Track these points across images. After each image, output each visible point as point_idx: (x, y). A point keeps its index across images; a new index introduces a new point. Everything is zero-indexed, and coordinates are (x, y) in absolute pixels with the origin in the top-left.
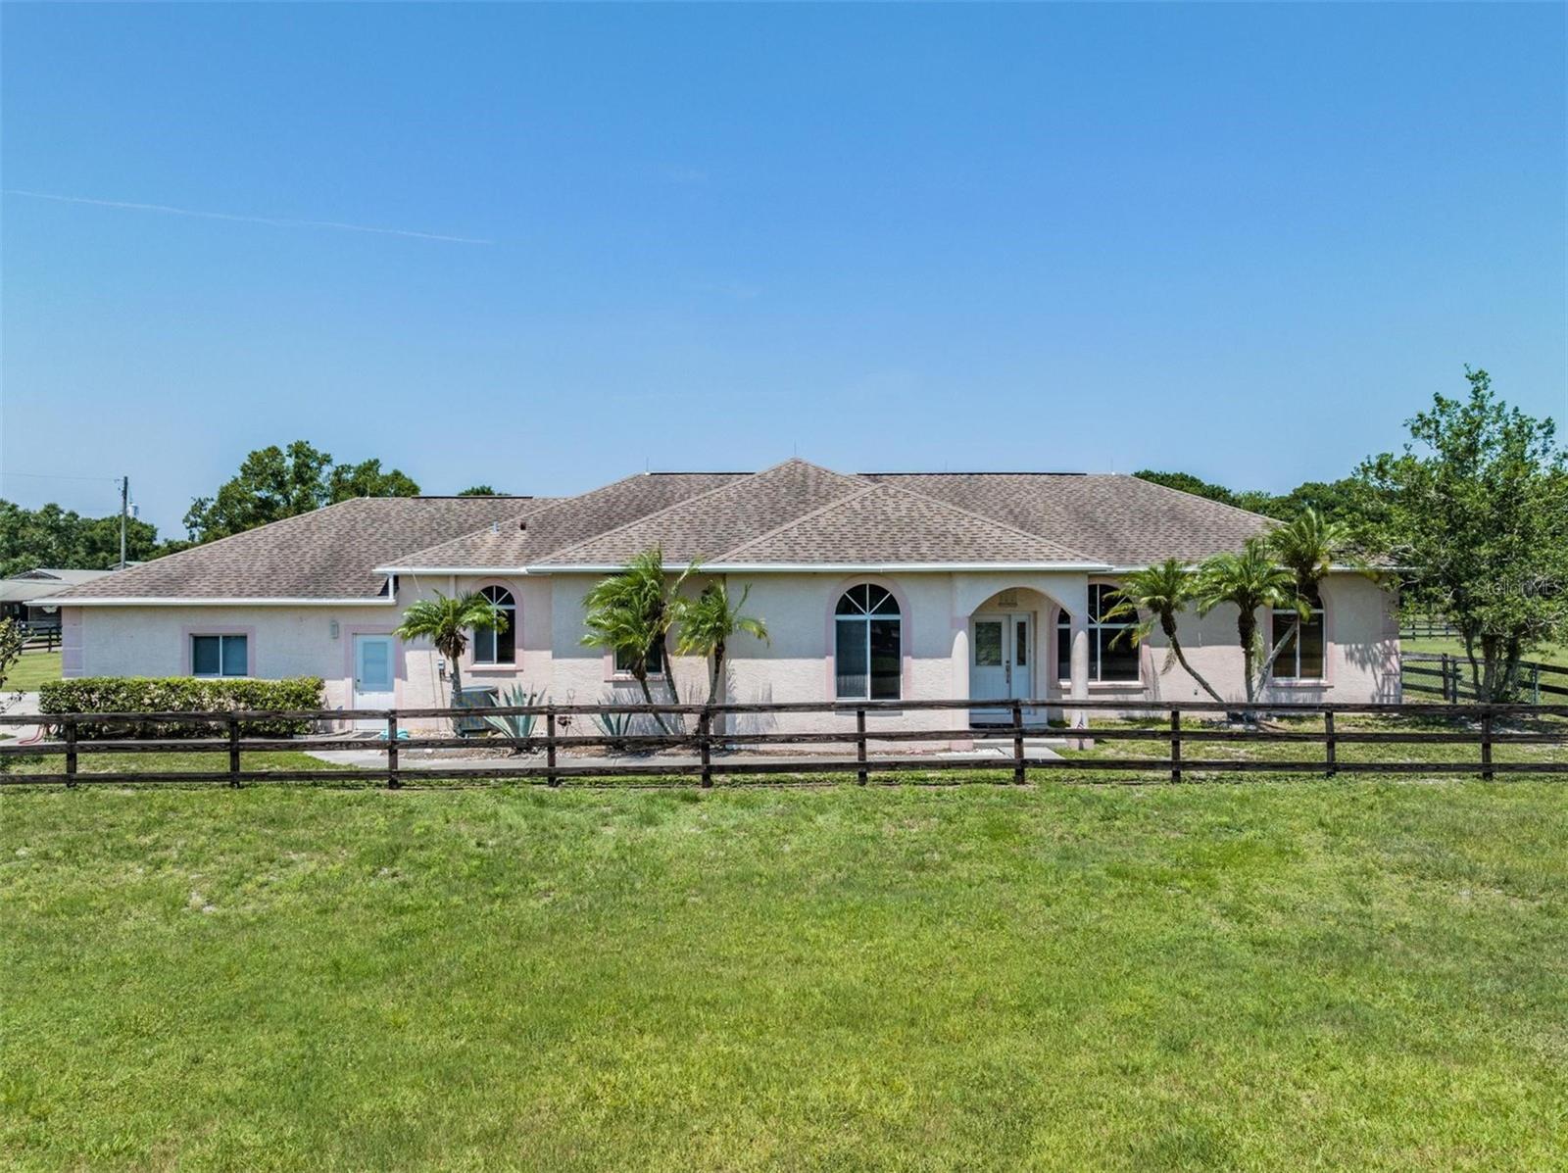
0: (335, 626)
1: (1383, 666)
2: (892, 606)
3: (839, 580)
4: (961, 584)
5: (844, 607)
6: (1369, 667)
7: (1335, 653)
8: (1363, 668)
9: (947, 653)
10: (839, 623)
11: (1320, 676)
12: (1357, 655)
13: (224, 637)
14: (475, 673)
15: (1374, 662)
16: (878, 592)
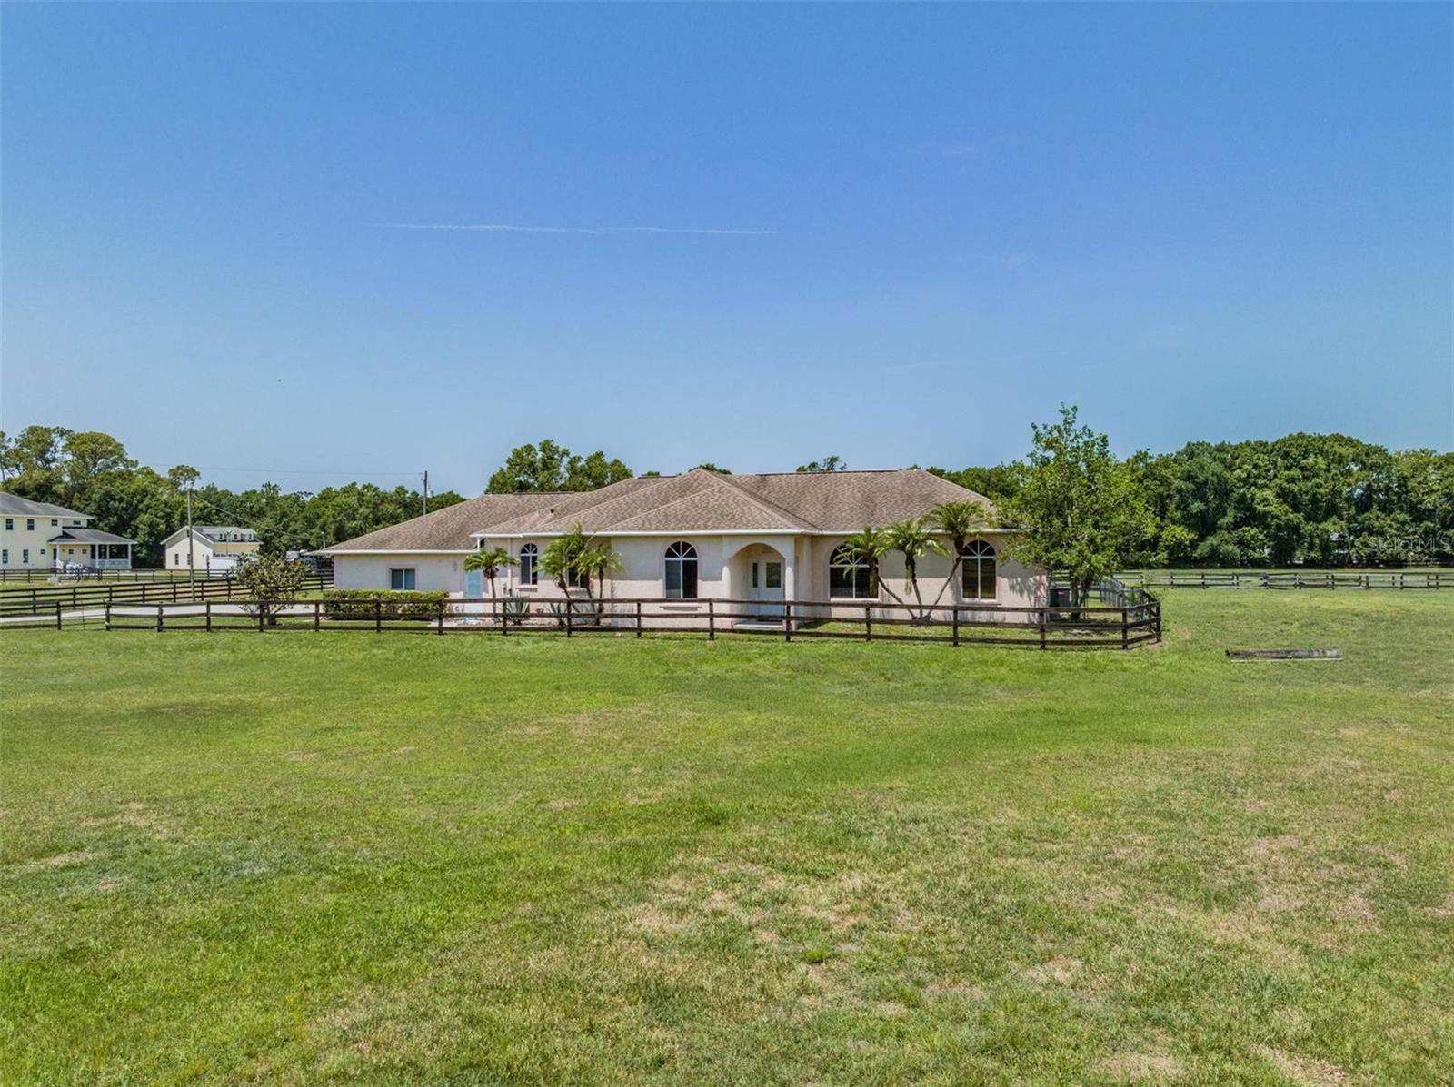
0: (455, 564)
1: (1035, 593)
2: (693, 553)
3: (664, 540)
4: (725, 541)
5: (669, 554)
6: (1025, 594)
7: (1003, 583)
8: (1021, 595)
9: (719, 578)
10: (667, 562)
11: (994, 598)
12: (1018, 588)
13: (406, 570)
14: (521, 590)
15: (1029, 591)
16: (686, 546)
